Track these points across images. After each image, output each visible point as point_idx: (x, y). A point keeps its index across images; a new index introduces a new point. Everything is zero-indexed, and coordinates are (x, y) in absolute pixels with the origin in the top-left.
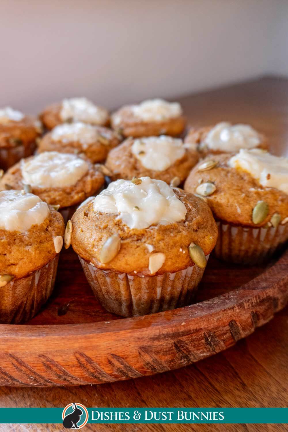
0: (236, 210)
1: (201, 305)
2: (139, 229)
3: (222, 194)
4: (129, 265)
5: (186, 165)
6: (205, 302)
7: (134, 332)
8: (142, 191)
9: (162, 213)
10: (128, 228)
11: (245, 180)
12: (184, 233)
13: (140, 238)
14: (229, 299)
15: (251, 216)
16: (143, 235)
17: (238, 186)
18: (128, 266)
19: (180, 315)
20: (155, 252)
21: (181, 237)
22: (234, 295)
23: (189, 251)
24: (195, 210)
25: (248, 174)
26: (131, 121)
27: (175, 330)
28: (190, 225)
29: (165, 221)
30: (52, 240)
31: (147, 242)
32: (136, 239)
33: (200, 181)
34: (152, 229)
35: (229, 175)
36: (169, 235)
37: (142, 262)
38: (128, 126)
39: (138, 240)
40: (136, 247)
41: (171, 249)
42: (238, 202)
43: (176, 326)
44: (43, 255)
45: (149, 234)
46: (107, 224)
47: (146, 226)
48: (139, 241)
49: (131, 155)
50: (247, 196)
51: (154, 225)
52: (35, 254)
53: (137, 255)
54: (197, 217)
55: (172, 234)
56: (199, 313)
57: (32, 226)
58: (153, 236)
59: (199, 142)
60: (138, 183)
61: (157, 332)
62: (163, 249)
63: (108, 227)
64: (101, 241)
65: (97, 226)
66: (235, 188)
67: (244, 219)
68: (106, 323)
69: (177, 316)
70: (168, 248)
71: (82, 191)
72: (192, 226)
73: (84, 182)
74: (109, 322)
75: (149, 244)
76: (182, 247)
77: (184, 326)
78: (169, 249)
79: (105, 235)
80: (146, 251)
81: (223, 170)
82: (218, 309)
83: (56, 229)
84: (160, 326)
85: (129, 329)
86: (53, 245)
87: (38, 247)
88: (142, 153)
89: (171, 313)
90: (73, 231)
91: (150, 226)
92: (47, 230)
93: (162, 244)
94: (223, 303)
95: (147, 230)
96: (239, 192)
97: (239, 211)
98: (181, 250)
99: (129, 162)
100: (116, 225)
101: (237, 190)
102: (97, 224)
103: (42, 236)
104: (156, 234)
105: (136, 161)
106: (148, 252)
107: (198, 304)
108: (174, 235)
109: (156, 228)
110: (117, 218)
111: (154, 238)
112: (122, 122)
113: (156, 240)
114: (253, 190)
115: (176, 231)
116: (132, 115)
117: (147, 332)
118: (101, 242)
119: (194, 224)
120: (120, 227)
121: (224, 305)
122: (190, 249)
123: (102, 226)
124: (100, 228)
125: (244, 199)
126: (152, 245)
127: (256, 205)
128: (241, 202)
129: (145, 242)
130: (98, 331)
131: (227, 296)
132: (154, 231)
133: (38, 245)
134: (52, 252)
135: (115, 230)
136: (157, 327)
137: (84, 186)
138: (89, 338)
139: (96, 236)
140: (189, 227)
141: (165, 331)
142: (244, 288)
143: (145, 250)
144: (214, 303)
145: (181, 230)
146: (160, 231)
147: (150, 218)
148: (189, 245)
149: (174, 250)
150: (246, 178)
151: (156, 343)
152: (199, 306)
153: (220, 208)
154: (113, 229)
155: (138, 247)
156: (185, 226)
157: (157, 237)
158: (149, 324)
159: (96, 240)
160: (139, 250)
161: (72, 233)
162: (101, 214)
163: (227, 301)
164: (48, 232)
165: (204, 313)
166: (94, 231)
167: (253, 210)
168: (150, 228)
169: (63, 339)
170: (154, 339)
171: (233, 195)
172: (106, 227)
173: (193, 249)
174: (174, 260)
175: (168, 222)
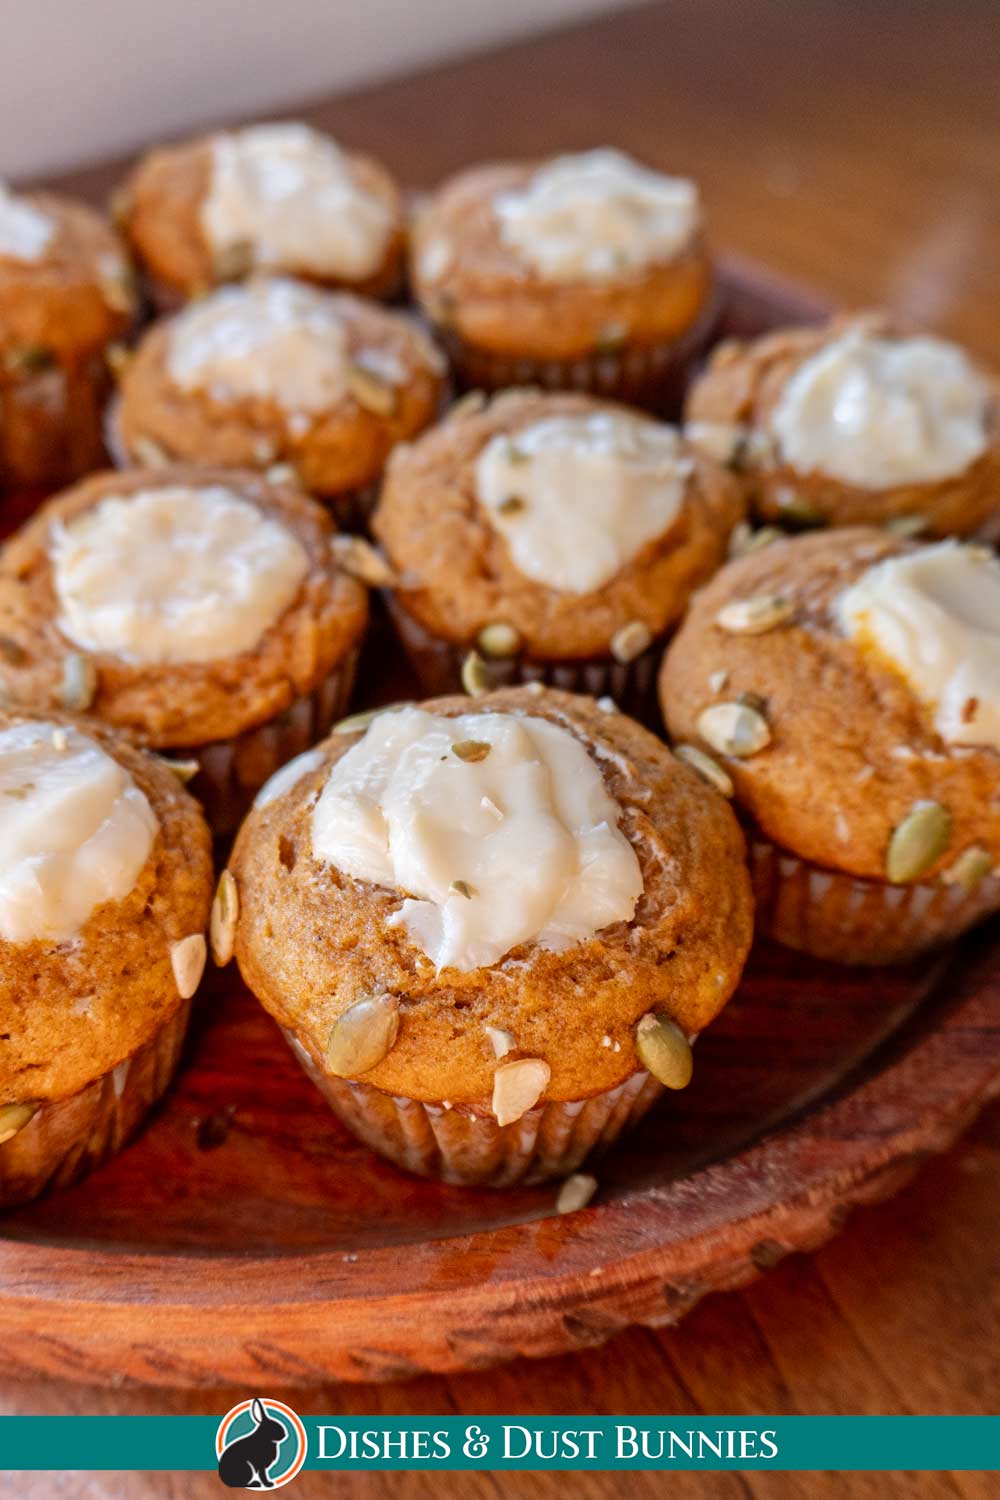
0: (833, 824)
1: (662, 1196)
2: (463, 967)
3: (791, 760)
4: (427, 1088)
5: (682, 561)
6: (679, 1186)
7: (433, 1298)
8: (485, 802)
9: (550, 907)
10: (428, 963)
11: (881, 709)
12: (624, 978)
13: (465, 998)
14: (758, 1176)
15: (883, 854)
16: (479, 989)
17: (852, 733)
18: (422, 1090)
19: (590, 1240)
20: (519, 1055)
21: (612, 999)
22: (778, 1161)
23: (634, 1039)
24: (676, 868)
25: (898, 681)
26: (489, 271)
27: (567, 1289)
28: (649, 940)
29: (557, 940)
30: (167, 957)
31: (494, 1016)
32: (451, 1001)
33: (716, 681)
34: (509, 973)
35: (830, 674)
36: (567, 994)
37: (471, 1083)
38: (475, 292)
39: (459, 1005)
40: (450, 1034)
41: (573, 1040)
42: (843, 800)
43: (572, 1279)
44: (136, 1023)
45: (499, 990)
46: (355, 931)
47: (490, 960)
48: (464, 1011)
49: (471, 509)
50: (881, 777)
51: (518, 954)
52: (108, 1026)
53: (452, 1061)
54: (679, 901)
55: (579, 991)
56: (653, 1235)
57: (95, 909)
58: (513, 997)
59: (747, 416)
60: (474, 757)
61: (510, 1298)
62: (545, 1041)
63: (360, 945)
64: (333, 994)
65: (319, 933)
66: (840, 738)
67: (856, 859)
68: (345, 1259)
69: (580, 1244)
70: (562, 1037)
71: (282, 676)
72: (658, 941)
73: (289, 639)
74: (354, 1258)
75: (496, 1024)
76: (610, 1032)
77: (598, 1277)
78: (567, 1040)
79: (348, 980)
80: (484, 1049)
81: (809, 645)
82: (716, 1219)
83: (181, 900)
84: (518, 1283)
85: (417, 1290)
86: (168, 974)
87: (119, 996)
88: (514, 505)
89: (560, 1229)
90: (239, 917)
91: (505, 959)
92: (147, 912)
93: (540, 1026)
94: (739, 1193)
95: (494, 973)
96: (852, 759)
97: (843, 831)
98: (607, 1042)
99: (464, 543)
100: (386, 942)
101: (846, 748)
102: (320, 923)
103: (132, 948)
104: (522, 989)
105: (491, 537)
106: (491, 1053)
107: (653, 1193)
108: (585, 991)
109: (526, 966)
110: (392, 920)
111: (516, 1003)
112: (453, 270)
113: (523, 1011)
114: (904, 754)
115: (596, 972)
117: (477, 1299)
118: (333, 998)
119: (661, 936)
120: (399, 953)
121: (739, 1202)
122: (641, 1037)
123: (337, 941)
124: (330, 944)
125: (867, 789)
126: (509, 1030)
127: (906, 815)
128: (856, 799)
129: (483, 1016)
130: (319, 1294)
131: (754, 1165)
132: (518, 977)
133: (117, 989)
134: (168, 999)
135: (381, 962)
136: (510, 1284)
137: (288, 655)
138: (289, 1312)
139: (317, 972)
140: (646, 944)
141: (535, 1295)
142: (818, 1132)
143: (483, 1046)
144: (710, 1189)
145: (613, 965)
146: (538, 978)
147: (507, 927)
148: (638, 1020)
149: (583, 1044)
150: (889, 698)
151: (505, 1322)
152: (656, 1201)
153: (776, 810)
154: (377, 958)
155: (458, 1033)
156: (628, 948)
157: (526, 1000)
158: (485, 1273)
159: (317, 989)
160: (462, 1045)
161: (236, 923)
162: (337, 879)
163: (753, 1185)
164: (153, 922)
165: (670, 1234)
166: (311, 956)
167: (892, 830)
168: (504, 966)
169: (207, 1312)
170: (496, 1314)
171: (827, 769)
172: (350, 945)
173: (651, 1039)
174: (579, 1075)
175: (570, 939)
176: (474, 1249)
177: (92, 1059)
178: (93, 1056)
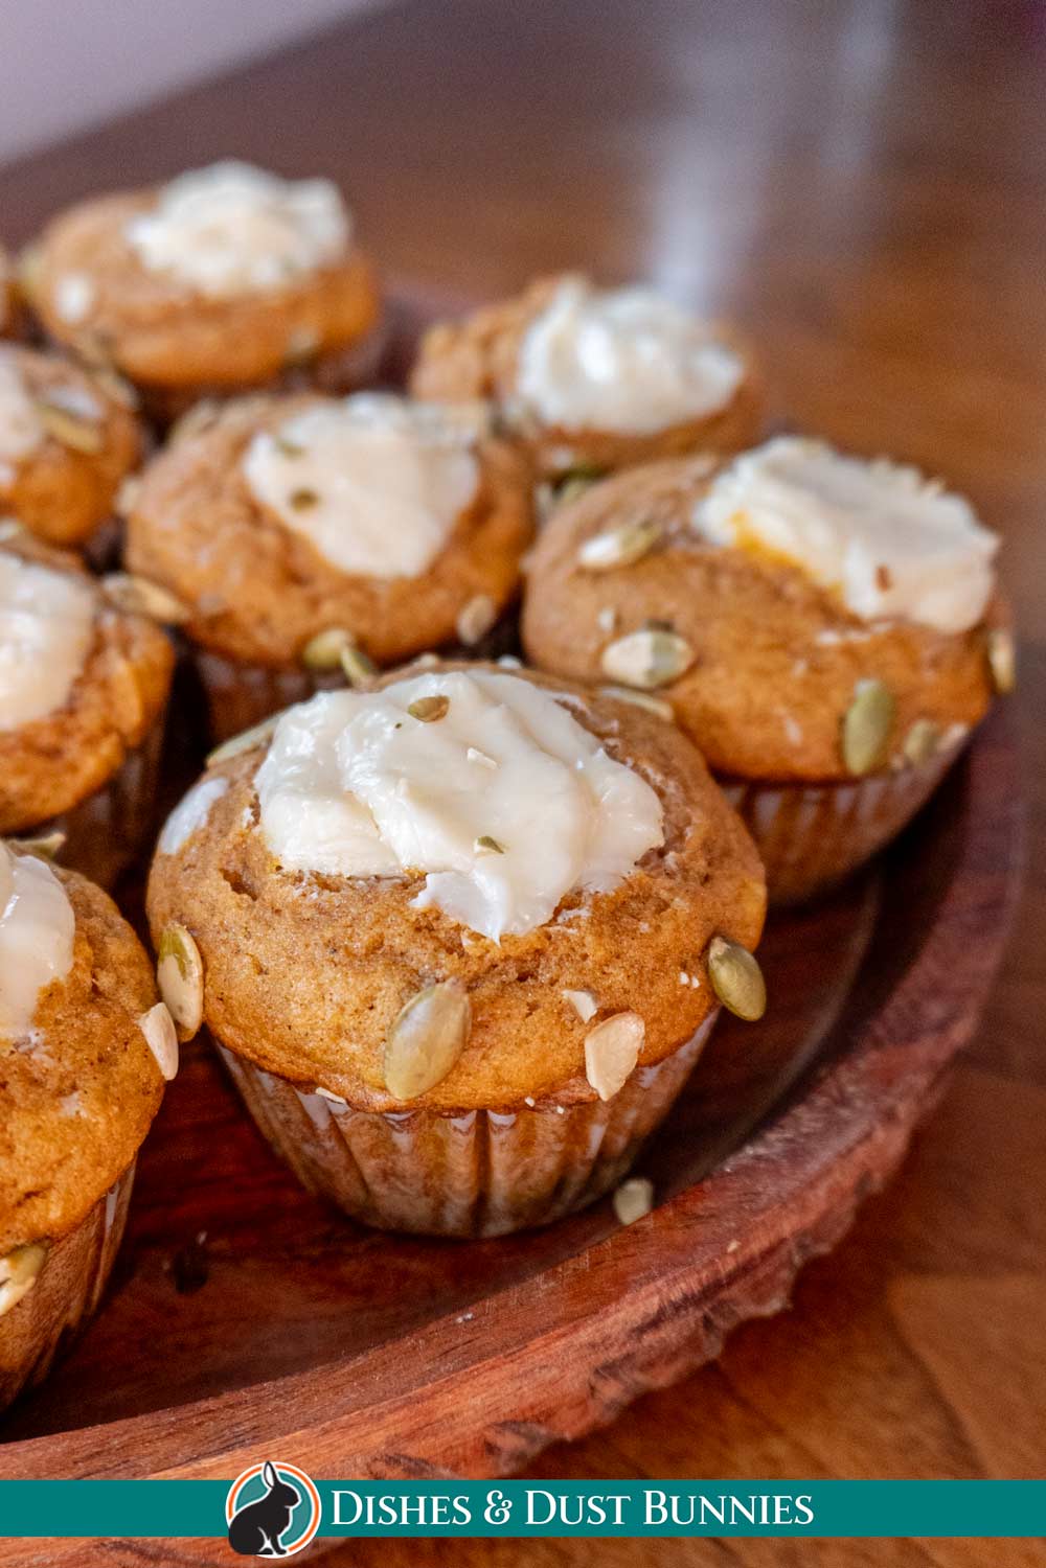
0: (781, 728)
1: (761, 1150)
2: (519, 930)
3: (719, 672)
4: (508, 1083)
5: (503, 525)
6: (772, 1136)
7: (576, 1329)
8: (472, 754)
9: (585, 846)
10: (477, 937)
11: (790, 602)
12: (680, 904)
13: (529, 966)
14: (843, 1101)
15: (839, 748)
16: (539, 953)
17: (772, 631)
18: (505, 1089)
19: (712, 1216)
20: (605, 1014)
21: (677, 929)
22: (857, 1082)
23: (707, 969)
24: (677, 789)
25: (795, 572)
26: (144, 300)
27: (707, 1276)
28: (684, 864)
29: (604, 876)
30: (138, 1033)
31: (567, 978)
32: (513, 975)
33: (606, 620)
34: (569, 925)
35: (725, 582)
36: (633, 933)
37: (561, 1059)
38: (133, 323)
39: (522, 978)
40: (526, 1010)
41: (652, 983)
42: (787, 700)
43: (712, 1262)
44: (134, 1114)
45: (562, 950)
46: (377, 930)
47: (547, 915)
48: (530, 981)
49: (255, 513)
50: (816, 669)
51: (570, 902)
52: (109, 1121)
53: (535, 1043)
54: (695, 820)
55: (644, 927)
56: (772, 1190)
57: (43, 993)
58: (580, 951)
59: (489, 390)
60: (435, 714)
61: (653, 1305)
62: (626, 992)
63: (386, 943)
64: (372, 1008)
65: (332, 946)
66: (761, 639)
67: (812, 761)
68: (460, 1320)
69: (702, 1223)
70: (641, 985)
72: (693, 864)
74: (469, 1316)
75: (571, 986)
76: (684, 967)
77: (734, 1253)
78: (647, 985)
79: (387, 985)
80: (567, 1017)
81: (693, 561)
82: (826, 1155)
83: (125, 972)
84: (660, 1283)
85: (556, 1324)
86: (147, 1052)
87: (106, 1087)
88: (304, 500)
89: (675, 1215)
90: (205, 970)
91: (557, 912)
92: (95, 988)
93: (618, 976)
94: (835, 1125)
95: (552, 930)
96: (781, 657)
97: (794, 733)
98: (684, 978)
99: (259, 553)
100: (418, 930)
101: (771, 648)
102: (328, 934)
103: (98, 1030)
104: (589, 939)
105: (288, 539)
106: (576, 1018)
107: (750, 1151)
108: (650, 926)
109: (584, 913)
110: (420, 902)
111: (585, 957)
112: (98, 307)
113: (595, 962)
114: (829, 639)
115: (651, 906)
116: (133, 265)
117: (621, 1315)
118: (372, 1013)
119: (692, 857)
120: (437, 938)
121: (840, 1133)
122: (715, 965)
123: (358, 946)
124: (349, 953)
125: (805, 684)
126: (587, 988)
127: (851, 701)
128: (798, 695)
129: (553, 982)
130: (450, 1366)
131: (835, 1093)
132: (579, 927)
133: (102, 1079)
134: (154, 1084)
135: (421, 955)
136: (652, 1287)
137: (109, 704)
138: (420, 1399)
139: (343, 989)
140: (684, 869)
141: (676, 1295)
142: (878, 1044)
143: (566, 1010)
144: (805, 1130)
145: (664, 895)
146: (600, 923)
147: (552, 876)
148: (706, 947)
149: (662, 988)
150: (793, 589)
151: (649, 1339)
152: (758, 1158)
154: (413, 950)
155: (533, 1007)
156: (670, 875)
157: (595, 950)
158: (621, 1286)
159: (350, 1009)
160: (541, 1019)
161: (204, 977)
162: (324, 884)
163: (844, 1113)
164: (107, 999)
165: (789, 1185)
166: (329, 973)
167: (841, 721)
168: (560, 919)
169: (326, 1432)
170: (641, 1330)
171: (762, 673)
172: (376, 947)
173: (727, 964)
174: (665, 1024)
175: (615, 875)
176: (596, 1264)
177: (99, 1169)
178: (99, 1164)
